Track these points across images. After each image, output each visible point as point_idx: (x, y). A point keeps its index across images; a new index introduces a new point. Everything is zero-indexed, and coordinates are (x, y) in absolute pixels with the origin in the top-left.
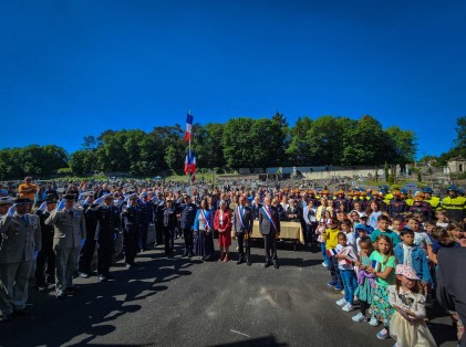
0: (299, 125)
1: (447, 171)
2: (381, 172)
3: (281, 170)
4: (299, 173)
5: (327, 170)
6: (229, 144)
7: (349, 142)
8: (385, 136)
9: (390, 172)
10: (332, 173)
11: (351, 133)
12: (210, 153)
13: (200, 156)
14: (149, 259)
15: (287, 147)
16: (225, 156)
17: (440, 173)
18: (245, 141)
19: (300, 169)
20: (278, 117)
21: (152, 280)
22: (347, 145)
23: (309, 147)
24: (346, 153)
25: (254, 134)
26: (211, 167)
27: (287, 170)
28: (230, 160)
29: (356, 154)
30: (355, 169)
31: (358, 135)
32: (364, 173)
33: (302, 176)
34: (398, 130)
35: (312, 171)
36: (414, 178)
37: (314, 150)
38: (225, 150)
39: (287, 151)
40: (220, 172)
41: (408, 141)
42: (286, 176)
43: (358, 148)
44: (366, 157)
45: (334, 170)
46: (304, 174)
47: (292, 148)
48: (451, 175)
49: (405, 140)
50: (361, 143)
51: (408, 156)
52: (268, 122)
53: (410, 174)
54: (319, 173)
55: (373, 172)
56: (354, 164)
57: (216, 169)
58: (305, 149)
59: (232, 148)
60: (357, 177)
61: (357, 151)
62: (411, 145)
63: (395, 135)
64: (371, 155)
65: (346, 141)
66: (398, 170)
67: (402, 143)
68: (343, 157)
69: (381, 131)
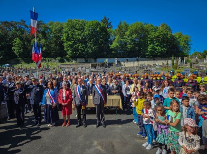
0: (120, 28)
1: (205, 61)
2: (170, 62)
3: (106, 60)
4: (119, 62)
5: (137, 60)
6: (68, 39)
7: (152, 41)
8: (173, 38)
9: (175, 62)
10: (140, 63)
11: (153, 35)
12: (53, 46)
13: (44, 48)
14: (4, 130)
15: (111, 44)
16: (65, 49)
17: (202, 63)
18: (80, 37)
19: (120, 59)
20: (106, 21)
21: (8, 146)
22: (150, 44)
23: (126, 44)
24: (149, 49)
25: (87, 32)
26: (54, 57)
27: (111, 60)
28: (69, 52)
30: (154, 60)
31: (158, 37)
32: (159, 63)
33: (121, 65)
34: (181, 34)
35: (127, 61)
36: (188, 65)
37: (129, 47)
38: (65, 44)
39: (112, 47)
40: (61, 61)
41: (187, 42)
42: (110, 65)
43: (157, 46)
44: (161, 52)
45: (141, 60)
46: (122, 63)
47: (114, 45)
49: (185, 41)
50: (159, 42)
51: (185, 52)
52: (98, 24)
53: (186, 63)
54: (132, 63)
55: (165, 62)
56: (154, 56)
57: (58, 58)
58: (123, 45)
59: (71, 43)
60: (155, 65)
61: (156, 48)
62: (188, 44)
63: (179, 37)
64: (164, 51)
65: (150, 41)
66: (180, 60)
67: (183, 43)
68: (147, 52)
69: (171, 35)
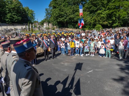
1: (45, 27)
2: (27, 27)
7: (10, 12)
8: (24, 10)
29: (14, 18)
34: (29, 9)
41: (32, 14)
44: (18, 20)
45: (3, 25)
48: (46, 28)
51: (32, 21)
53: (34, 28)
60: (16, 29)
61: (14, 16)
62: (33, 16)
63: (28, 11)
64: (20, 19)
65: (8, 10)
66: (30, 26)
67: (30, 15)
68: (7, 18)
69: (23, 8)
